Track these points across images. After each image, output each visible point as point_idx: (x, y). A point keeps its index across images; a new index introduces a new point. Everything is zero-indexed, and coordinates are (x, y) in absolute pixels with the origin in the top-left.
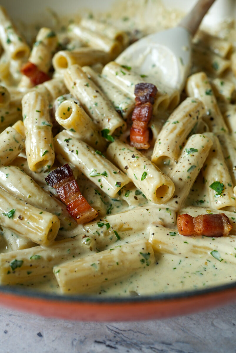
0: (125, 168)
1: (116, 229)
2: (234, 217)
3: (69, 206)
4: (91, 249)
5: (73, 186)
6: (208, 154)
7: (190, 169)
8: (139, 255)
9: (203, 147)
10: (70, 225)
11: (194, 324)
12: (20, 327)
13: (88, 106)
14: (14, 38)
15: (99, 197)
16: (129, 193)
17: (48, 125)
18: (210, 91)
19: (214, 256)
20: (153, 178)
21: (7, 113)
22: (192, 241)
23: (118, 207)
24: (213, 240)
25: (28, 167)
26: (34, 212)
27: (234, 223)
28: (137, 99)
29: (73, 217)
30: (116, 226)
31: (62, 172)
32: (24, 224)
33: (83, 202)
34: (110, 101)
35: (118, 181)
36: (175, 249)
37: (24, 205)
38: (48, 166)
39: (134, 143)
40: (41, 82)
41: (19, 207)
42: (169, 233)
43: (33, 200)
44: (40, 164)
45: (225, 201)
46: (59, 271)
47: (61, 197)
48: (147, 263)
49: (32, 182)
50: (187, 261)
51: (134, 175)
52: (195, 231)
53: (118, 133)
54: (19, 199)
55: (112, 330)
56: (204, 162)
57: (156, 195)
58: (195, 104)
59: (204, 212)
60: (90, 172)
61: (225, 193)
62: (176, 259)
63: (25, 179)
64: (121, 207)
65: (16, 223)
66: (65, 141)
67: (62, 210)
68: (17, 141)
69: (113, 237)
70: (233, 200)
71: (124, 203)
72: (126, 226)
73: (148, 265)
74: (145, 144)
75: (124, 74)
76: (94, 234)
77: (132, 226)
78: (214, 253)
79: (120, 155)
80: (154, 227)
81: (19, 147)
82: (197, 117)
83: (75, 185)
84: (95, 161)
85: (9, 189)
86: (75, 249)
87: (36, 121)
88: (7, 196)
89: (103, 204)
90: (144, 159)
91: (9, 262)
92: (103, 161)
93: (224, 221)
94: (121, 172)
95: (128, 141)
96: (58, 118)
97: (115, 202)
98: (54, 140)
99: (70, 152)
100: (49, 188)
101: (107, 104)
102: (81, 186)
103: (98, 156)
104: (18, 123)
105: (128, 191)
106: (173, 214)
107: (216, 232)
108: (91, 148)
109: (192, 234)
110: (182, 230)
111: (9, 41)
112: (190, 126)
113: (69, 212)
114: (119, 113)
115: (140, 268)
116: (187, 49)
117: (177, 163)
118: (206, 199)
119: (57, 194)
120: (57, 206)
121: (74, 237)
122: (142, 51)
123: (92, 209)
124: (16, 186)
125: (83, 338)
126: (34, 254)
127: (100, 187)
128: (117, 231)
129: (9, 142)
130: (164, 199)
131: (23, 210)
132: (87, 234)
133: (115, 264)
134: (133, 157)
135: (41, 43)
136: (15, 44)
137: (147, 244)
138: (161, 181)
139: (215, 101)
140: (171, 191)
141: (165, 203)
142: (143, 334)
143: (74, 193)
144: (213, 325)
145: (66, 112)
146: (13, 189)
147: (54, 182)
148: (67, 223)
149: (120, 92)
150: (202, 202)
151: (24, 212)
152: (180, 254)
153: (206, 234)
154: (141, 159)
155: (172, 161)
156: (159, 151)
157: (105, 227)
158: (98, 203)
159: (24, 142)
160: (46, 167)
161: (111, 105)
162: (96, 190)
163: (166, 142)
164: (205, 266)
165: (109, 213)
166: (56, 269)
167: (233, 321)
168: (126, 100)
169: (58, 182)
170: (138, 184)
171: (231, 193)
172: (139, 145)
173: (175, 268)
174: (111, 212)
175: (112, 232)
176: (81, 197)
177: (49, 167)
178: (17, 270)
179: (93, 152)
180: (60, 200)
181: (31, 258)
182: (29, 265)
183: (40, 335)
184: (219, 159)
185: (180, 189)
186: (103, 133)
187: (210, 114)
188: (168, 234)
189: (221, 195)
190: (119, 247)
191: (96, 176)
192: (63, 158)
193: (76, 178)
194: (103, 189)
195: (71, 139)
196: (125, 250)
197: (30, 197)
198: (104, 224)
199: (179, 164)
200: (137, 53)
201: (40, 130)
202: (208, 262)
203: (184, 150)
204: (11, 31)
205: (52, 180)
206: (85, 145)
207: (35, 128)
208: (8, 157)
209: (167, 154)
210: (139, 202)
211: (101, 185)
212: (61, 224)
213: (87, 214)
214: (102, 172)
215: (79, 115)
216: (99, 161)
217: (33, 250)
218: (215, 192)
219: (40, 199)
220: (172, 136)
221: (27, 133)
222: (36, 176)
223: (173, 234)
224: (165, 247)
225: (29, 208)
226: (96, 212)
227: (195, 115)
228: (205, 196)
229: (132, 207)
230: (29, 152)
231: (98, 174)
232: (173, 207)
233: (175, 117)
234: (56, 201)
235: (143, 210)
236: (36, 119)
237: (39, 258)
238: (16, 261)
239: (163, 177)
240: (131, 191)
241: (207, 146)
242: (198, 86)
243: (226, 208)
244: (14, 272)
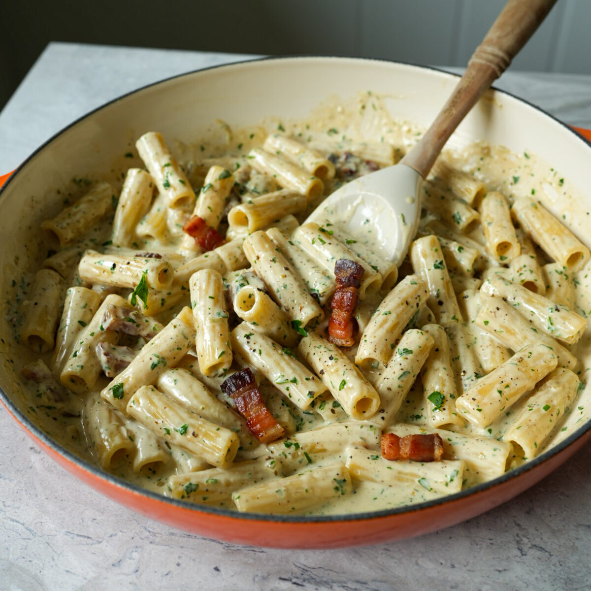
0: (320, 373)
1: (306, 450)
2: (451, 438)
3: (249, 421)
4: (276, 473)
5: (255, 397)
6: (428, 356)
7: (401, 376)
8: (333, 482)
9: (420, 347)
10: (251, 443)
11: (396, 563)
12: (194, 560)
13: (275, 288)
14: (174, 180)
15: (287, 409)
16: (325, 405)
17: (224, 317)
18: (441, 263)
19: (422, 485)
20: (352, 387)
21: (169, 294)
22: (397, 466)
23: (310, 422)
24: (422, 465)
25: (199, 369)
26: (211, 428)
27: (450, 445)
28: (338, 280)
29: (255, 434)
30: (306, 446)
31: (241, 378)
32: (198, 442)
33: (266, 417)
34: (304, 280)
35: (311, 391)
36: (377, 476)
37: (197, 420)
38: (224, 369)
39: (334, 338)
40: (211, 248)
41: (192, 421)
42: (370, 456)
43: (206, 412)
44: (214, 368)
45: (445, 417)
46: (239, 498)
47: (240, 409)
48: (342, 491)
49: (205, 390)
50: (391, 490)
51: (331, 382)
52: (400, 455)
53: (313, 325)
54: (191, 411)
55: (300, 567)
56: (421, 366)
57: (356, 409)
58: (415, 286)
59: (416, 431)
60: (276, 377)
61: (446, 407)
62: (378, 487)
63: (197, 386)
64: (315, 422)
65: (189, 440)
66: (245, 337)
67: (241, 425)
68: (186, 338)
69: (302, 459)
70: (454, 415)
71: (318, 417)
72: (318, 447)
73: (343, 494)
74: (347, 341)
75: (324, 243)
76: (280, 455)
77: (326, 447)
78: (422, 481)
79: (314, 354)
80: (353, 449)
81: (188, 345)
82: (418, 305)
83: (258, 395)
84: (283, 364)
85: (177, 398)
86: (257, 473)
87: (210, 311)
88: (176, 407)
89: (292, 418)
90: (344, 363)
91: (183, 485)
92: (292, 364)
93: (436, 443)
94: (315, 377)
95: (325, 335)
96: (236, 309)
97: (308, 416)
98: (231, 335)
99: (252, 351)
100: (225, 396)
101: (300, 286)
102: (264, 394)
103: (286, 357)
104: (185, 309)
105: (324, 401)
106: (378, 433)
107: (426, 455)
108: (278, 346)
109: (396, 457)
110: (384, 453)
111: (167, 185)
112: (406, 318)
113: (250, 428)
114: (315, 297)
115: (334, 497)
116: (413, 201)
117: (386, 367)
118: (424, 413)
119: (234, 404)
120: (235, 421)
121: (256, 459)
122: (351, 200)
123: (278, 425)
124: (186, 396)
125: (266, 575)
126: (210, 477)
127: (289, 397)
128: (308, 452)
129: (177, 339)
130: (367, 414)
131: (197, 426)
132: (272, 456)
133: (304, 491)
134: (331, 358)
135: (211, 186)
136: (175, 189)
137: (343, 469)
138: (362, 393)
139: (448, 278)
140: (375, 404)
141: (369, 418)
142: (335, 572)
143: (256, 405)
144: (417, 564)
145: (246, 299)
146: (184, 399)
147: (231, 390)
148: (247, 441)
149: (316, 267)
150: (418, 417)
151: (198, 428)
152: (383, 481)
153: (413, 458)
154: (340, 361)
155: (381, 365)
156: (364, 351)
157: (293, 447)
158: (286, 417)
159: (194, 338)
160: (221, 371)
161: (304, 286)
162: (283, 401)
163: (373, 340)
164: (412, 497)
165: (298, 429)
166: (235, 495)
167: (441, 561)
168: (324, 280)
169: (236, 390)
170: (335, 393)
171: (453, 408)
172: (340, 342)
173: (375, 499)
174: (301, 429)
175: (302, 454)
176: (264, 410)
177: (225, 370)
178: (192, 494)
179: (280, 351)
180: (239, 412)
181: (207, 482)
182: (205, 489)
183: (217, 569)
184: (442, 362)
185: (387, 401)
186: (294, 324)
187: (438, 296)
188: (369, 458)
189: (440, 410)
190: (309, 472)
191: (284, 383)
192: (242, 359)
193: (258, 385)
194: (291, 399)
195: (253, 334)
196: (316, 475)
197: (203, 409)
198: (291, 444)
199: (389, 368)
200: (344, 203)
201: (214, 324)
202: (415, 492)
203: (396, 350)
204: (169, 169)
205: (230, 388)
206: (270, 342)
207: (208, 321)
208: (175, 358)
209: (373, 356)
210: (336, 417)
211: (290, 395)
212: (241, 443)
213: (272, 432)
214: (291, 378)
215: (263, 304)
216: (288, 364)
217: (208, 472)
218: (434, 406)
219: (214, 411)
220: (382, 332)
221: (198, 327)
222: (209, 381)
223: (375, 457)
224: (365, 473)
225: (204, 423)
226: (283, 429)
227: (413, 302)
228: (423, 409)
229: (328, 422)
230: (201, 352)
231: (285, 380)
232: (378, 424)
233: (387, 305)
234: (233, 413)
235: (341, 428)
236: (210, 309)
237: (216, 482)
238: (191, 484)
239: (365, 387)
240: (327, 402)
241: (425, 346)
242: (425, 256)
243: (447, 427)
244: (189, 497)
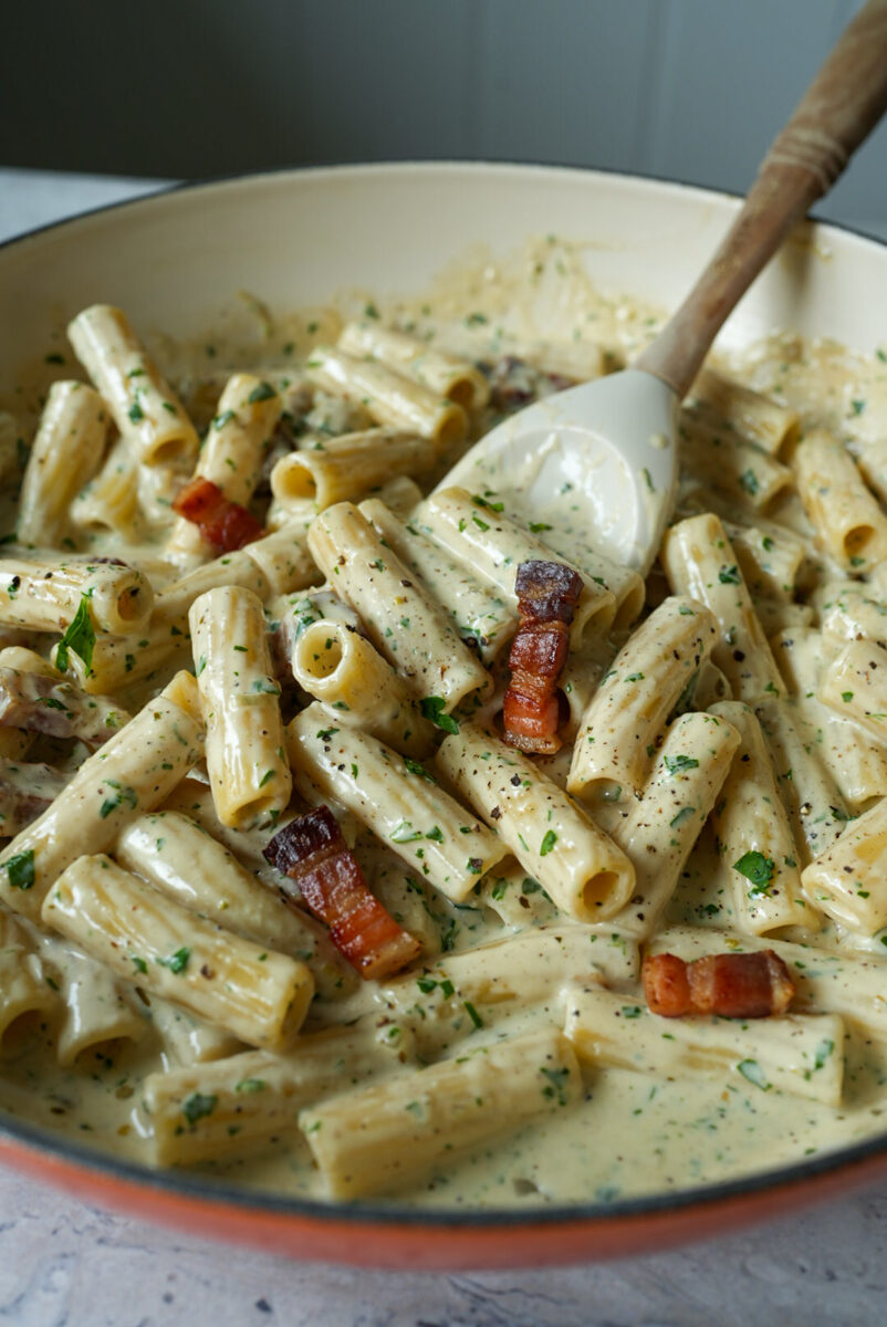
0: (492, 816)
1: (470, 997)
2: (801, 961)
3: (337, 931)
4: (402, 1058)
5: (345, 873)
6: (728, 772)
7: (676, 819)
8: (539, 1077)
9: (714, 753)
10: (339, 985)
11: (694, 1270)
12: (207, 1283)
13: (382, 627)
14: (152, 404)
15: (419, 899)
16: (505, 887)
17: (270, 692)
18: (733, 571)
19: (746, 1077)
20: (574, 849)
21: (143, 644)
22: (685, 1032)
23: (472, 928)
24: (745, 1028)
25: (214, 812)
26: (243, 955)
27: (803, 977)
28: (525, 606)
29: (352, 959)
30: (469, 988)
31: (310, 830)
32: (216, 989)
33: (376, 918)
34: (445, 609)
35: (475, 857)
36: (639, 1057)
37: (213, 935)
38: (271, 812)
39: (516, 734)
40: (236, 544)
41: (200, 939)
42: (620, 1010)
43: (233, 915)
44: (248, 810)
45: (776, 909)
46: (317, 1127)
47: (312, 904)
48: (560, 1096)
49: (229, 861)
50: (672, 1089)
51: (520, 836)
52: (692, 1003)
53: (469, 705)
54: (197, 915)
55: (464, 1291)
56: (716, 793)
57: (582, 900)
58: (689, 618)
59: (718, 945)
60: (391, 828)
61: (779, 886)
62: (642, 1083)
63: (211, 854)
64: (482, 928)
65: (193, 987)
66: (318, 736)
67: (316, 942)
68: (182, 741)
69: (461, 1020)
70: (799, 907)
71: (491, 917)
72: (497, 989)
73: (562, 1103)
74: (546, 742)
75: (485, 528)
76: (409, 1012)
77: (515, 987)
78: (746, 1068)
79: (475, 772)
80: (580, 993)
81: (189, 757)
82: (697, 658)
83: (352, 866)
84: (408, 796)
85: (165, 883)
86: (356, 1058)
87: (238, 679)
88: (162, 905)
89: (430, 918)
90: (547, 791)
91: (179, 1101)
92: (429, 797)
93: (772, 972)
94: (482, 826)
95: (496, 728)
96: (299, 673)
97: (465, 914)
98: (286, 733)
99: (336, 768)
100: (274, 875)
101: (438, 622)
102: (364, 866)
103: (415, 781)
104: (181, 677)
105: (503, 880)
106: (631, 952)
107: (753, 1003)
108: (395, 757)
109: (682, 1010)
110: (656, 1002)
111: (137, 414)
112: (677, 685)
113: (339, 947)
114: (472, 646)
115: (541, 1112)
116: (666, 443)
117: (641, 799)
118: (726, 900)
119: (298, 892)
120: (302, 932)
121: (353, 1023)
122: (531, 442)
123: (405, 935)
124: (185, 877)
125: (384, 1315)
126: (247, 1078)
127: (422, 872)
128: (473, 1002)
129: (162, 744)
130: (606, 909)
131: (212, 950)
132: (391, 1014)
133: (473, 1103)
134: (515, 781)
135: (233, 416)
136: (154, 423)
137: (560, 1042)
138: (596, 862)
139: (747, 600)
140: (624, 885)
141: (609, 919)
142: (553, 1300)
143: (349, 891)
144: (745, 1271)
145: (320, 650)
146: (179, 884)
147: (288, 860)
148: (330, 980)
149: (471, 580)
150: (713, 910)
151: (214, 957)
152: (652, 1069)
153: (724, 1010)
154: (537, 786)
155: (627, 793)
156: (589, 762)
157: (439, 992)
158: (418, 918)
159: (203, 741)
160: (265, 815)
161: (447, 622)
162: (408, 880)
163: (608, 737)
164: (722, 1104)
165: (447, 947)
166: (307, 1120)
167: (802, 1261)
168: (490, 609)
169: (300, 860)
170: (532, 863)
171: (794, 888)
172: (530, 744)
173: (638, 1112)
174: (453, 946)
175: (460, 1007)
176: (370, 901)
177: (275, 813)
178: (202, 1122)
179: (399, 768)
180: (309, 911)
181: (239, 1088)
182: (233, 1107)
183: (263, 1306)
184: (760, 784)
185: (649, 877)
186: (426, 707)
187: (733, 640)
188: (618, 1014)
189: (767, 895)
190: (480, 1054)
191: (411, 840)
192: (314, 786)
193: (352, 845)
194: (430, 878)
195: (338, 730)
196: (499, 1061)
197: (226, 906)
198: (435, 984)
199: (646, 803)
200: (516, 450)
201: (248, 708)
202: (731, 1094)
203: (660, 760)
204: (140, 382)
205: (284, 855)
206: (376, 747)
207: (234, 702)
208: (157, 788)
209: (612, 773)
210: (532, 914)
211: (425, 867)
212: (318, 985)
213: (391, 951)
214: (428, 829)
215: (360, 661)
216: (419, 796)
217: (239, 1063)
218: (750, 885)
219: (253, 912)
220: (626, 720)
221: (211, 715)
222: (237, 839)
223: (632, 1012)
224: (611, 1051)
225: (229, 943)
226: (415, 945)
227: (688, 653)
228: (721, 892)
229: (514, 929)
230: (219, 771)
231: (415, 834)
232: (633, 930)
233: (633, 660)
234: (296, 914)
235: (546, 941)
236: (237, 674)
237: (261, 1088)
238: (198, 1097)
239: (602, 847)
240: (509, 880)
241: (725, 750)
242: (697, 556)
243: (779, 933)
244: (194, 1130)
